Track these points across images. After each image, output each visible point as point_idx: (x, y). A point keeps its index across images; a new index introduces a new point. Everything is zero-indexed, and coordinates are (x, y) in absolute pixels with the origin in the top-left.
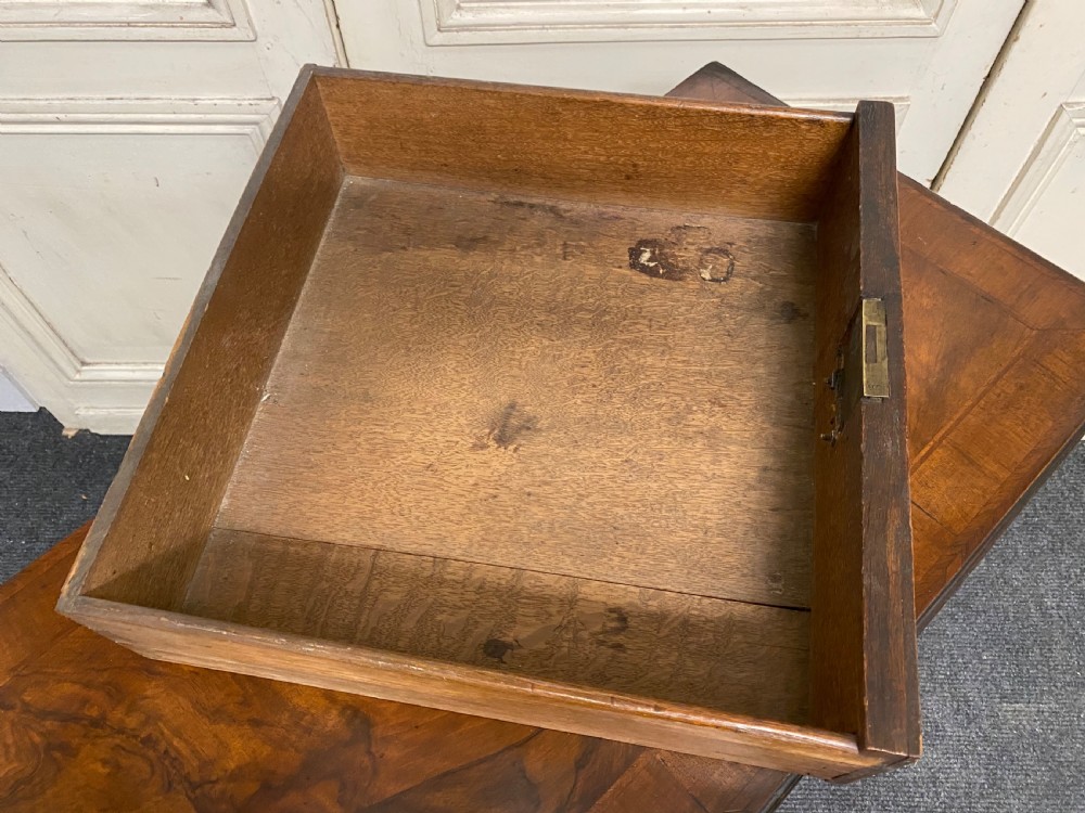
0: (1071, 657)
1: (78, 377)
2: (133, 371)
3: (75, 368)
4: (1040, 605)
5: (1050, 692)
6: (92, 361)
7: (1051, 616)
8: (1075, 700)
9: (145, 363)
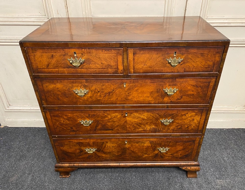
0: (232, 170)
1: (8, 109)
2: (20, 107)
3: (8, 106)
4: (223, 160)
5: (228, 177)
6: (11, 105)
7: (226, 162)
8: (234, 179)
9: (23, 105)
